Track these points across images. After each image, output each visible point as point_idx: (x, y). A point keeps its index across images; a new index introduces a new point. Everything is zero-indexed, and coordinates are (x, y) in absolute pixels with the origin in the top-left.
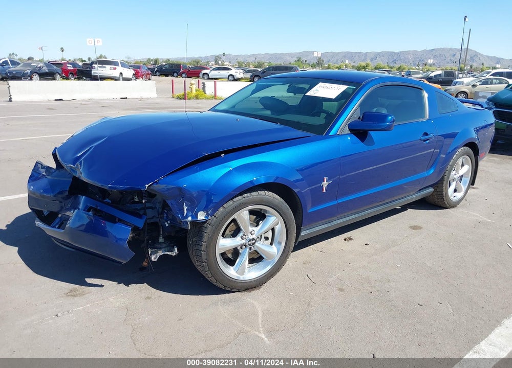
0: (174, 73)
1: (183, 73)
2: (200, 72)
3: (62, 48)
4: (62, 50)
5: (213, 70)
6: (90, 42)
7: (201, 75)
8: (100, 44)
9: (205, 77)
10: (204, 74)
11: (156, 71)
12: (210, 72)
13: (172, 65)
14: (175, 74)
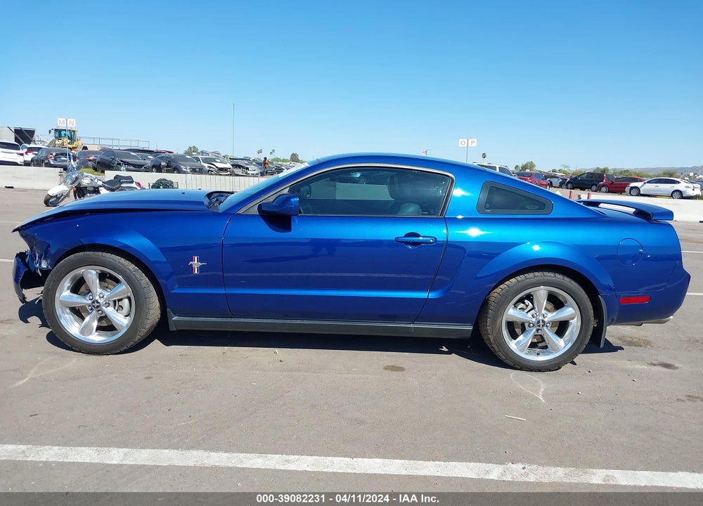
0: (592, 185)
1: (603, 186)
2: (627, 185)
3: (484, 154)
4: (484, 156)
5: (648, 182)
6: (463, 143)
7: (627, 189)
8: (475, 145)
9: (634, 192)
10: (632, 188)
11: (568, 182)
12: (643, 186)
13: (591, 175)
14: (594, 188)
